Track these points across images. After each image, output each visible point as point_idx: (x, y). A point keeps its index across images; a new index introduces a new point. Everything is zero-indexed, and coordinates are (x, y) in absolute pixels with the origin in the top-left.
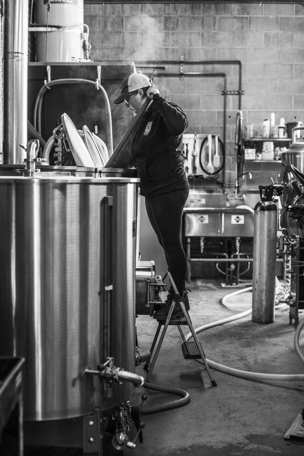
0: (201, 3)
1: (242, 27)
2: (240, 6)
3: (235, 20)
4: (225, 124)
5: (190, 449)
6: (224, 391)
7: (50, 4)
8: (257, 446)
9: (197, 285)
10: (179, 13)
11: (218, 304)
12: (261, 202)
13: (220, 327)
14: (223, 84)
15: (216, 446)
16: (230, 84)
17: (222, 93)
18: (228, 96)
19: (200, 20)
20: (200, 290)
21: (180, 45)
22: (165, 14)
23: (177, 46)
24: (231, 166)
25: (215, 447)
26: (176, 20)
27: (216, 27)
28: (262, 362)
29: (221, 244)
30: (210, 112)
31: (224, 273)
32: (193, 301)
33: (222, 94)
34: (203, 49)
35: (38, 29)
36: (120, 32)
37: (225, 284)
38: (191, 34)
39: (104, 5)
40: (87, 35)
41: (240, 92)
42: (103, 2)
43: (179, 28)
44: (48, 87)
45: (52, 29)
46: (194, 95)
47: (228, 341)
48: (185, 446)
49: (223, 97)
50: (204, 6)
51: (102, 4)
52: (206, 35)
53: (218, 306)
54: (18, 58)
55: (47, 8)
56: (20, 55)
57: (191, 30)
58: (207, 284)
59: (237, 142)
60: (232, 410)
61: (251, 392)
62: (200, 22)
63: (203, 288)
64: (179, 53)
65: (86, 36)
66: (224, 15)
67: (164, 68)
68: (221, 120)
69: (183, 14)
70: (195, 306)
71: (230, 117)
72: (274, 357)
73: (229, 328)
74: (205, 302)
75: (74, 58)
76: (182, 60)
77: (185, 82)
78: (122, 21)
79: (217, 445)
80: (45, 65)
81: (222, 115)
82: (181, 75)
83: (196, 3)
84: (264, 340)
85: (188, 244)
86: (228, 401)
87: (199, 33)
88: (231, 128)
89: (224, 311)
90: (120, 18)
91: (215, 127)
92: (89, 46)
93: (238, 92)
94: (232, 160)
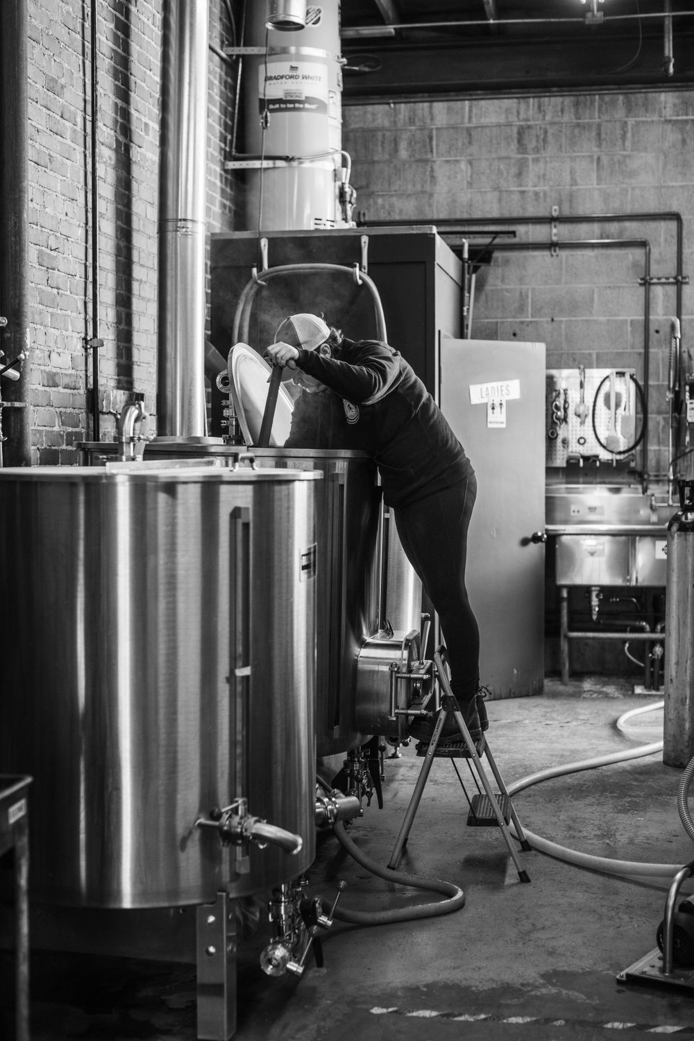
0: (594, 95)
1: (684, 141)
2: (678, 98)
3: (669, 127)
4: (646, 347)
5: (425, 989)
6: (541, 891)
7: (268, 114)
8: (557, 991)
9: (583, 688)
10: (548, 118)
11: (609, 726)
12: (680, 513)
13: (590, 772)
14: (643, 262)
15: (476, 987)
16: (658, 262)
17: (640, 281)
18: (653, 288)
19: (594, 129)
20: (584, 698)
21: (551, 183)
22: (519, 120)
23: (545, 186)
24: (661, 435)
25: (474, 989)
26: (542, 132)
27: (628, 144)
28: (645, 841)
29: (633, 601)
30: (616, 321)
31: (642, 665)
32: (556, 720)
33: (641, 284)
34: (600, 190)
35: (248, 165)
36: (426, 161)
37: (643, 687)
38: (573, 159)
39: (392, 105)
40: (347, 172)
41: (680, 278)
42: (391, 101)
43: (549, 148)
44: (259, 281)
45: (274, 164)
46: (582, 287)
47: (594, 800)
48: (418, 984)
49: (642, 289)
50: (602, 100)
51: (389, 104)
52: (605, 160)
53: (607, 732)
54: (184, 230)
55: (262, 123)
56: (189, 225)
57: (574, 152)
58: (602, 687)
59: (671, 386)
60: (539, 926)
61: (593, 896)
62: (594, 134)
63: (591, 695)
64: (548, 200)
65: (346, 174)
66: (646, 117)
67: (514, 233)
68: (640, 339)
69: (556, 120)
70: (557, 731)
71: (657, 332)
72: (674, 833)
73: (607, 776)
74: (583, 722)
75: (320, 220)
76: (555, 214)
77: (561, 262)
78: (431, 138)
79: (481, 985)
80: (258, 236)
81: (641, 329)
82: (551, 246)
83: (585, 95)
84: (670, 799)
85: (562, 602)
86: (540, 910)
87: (591, 157)
88: (660, 355)
89: (614, 742)
90: (426, 133)
91: (627, 353)
92: (351, 195)
93: (675, 278)
94: (662, 423)
